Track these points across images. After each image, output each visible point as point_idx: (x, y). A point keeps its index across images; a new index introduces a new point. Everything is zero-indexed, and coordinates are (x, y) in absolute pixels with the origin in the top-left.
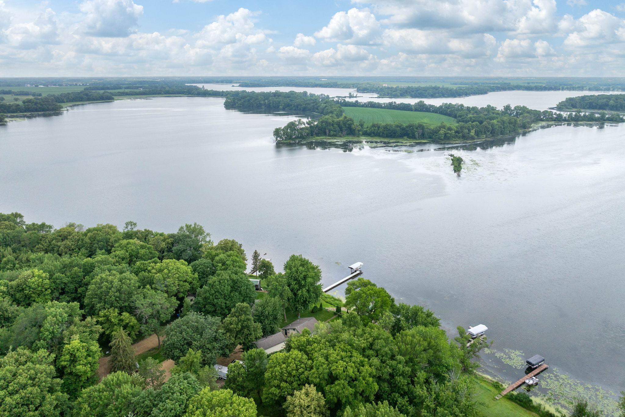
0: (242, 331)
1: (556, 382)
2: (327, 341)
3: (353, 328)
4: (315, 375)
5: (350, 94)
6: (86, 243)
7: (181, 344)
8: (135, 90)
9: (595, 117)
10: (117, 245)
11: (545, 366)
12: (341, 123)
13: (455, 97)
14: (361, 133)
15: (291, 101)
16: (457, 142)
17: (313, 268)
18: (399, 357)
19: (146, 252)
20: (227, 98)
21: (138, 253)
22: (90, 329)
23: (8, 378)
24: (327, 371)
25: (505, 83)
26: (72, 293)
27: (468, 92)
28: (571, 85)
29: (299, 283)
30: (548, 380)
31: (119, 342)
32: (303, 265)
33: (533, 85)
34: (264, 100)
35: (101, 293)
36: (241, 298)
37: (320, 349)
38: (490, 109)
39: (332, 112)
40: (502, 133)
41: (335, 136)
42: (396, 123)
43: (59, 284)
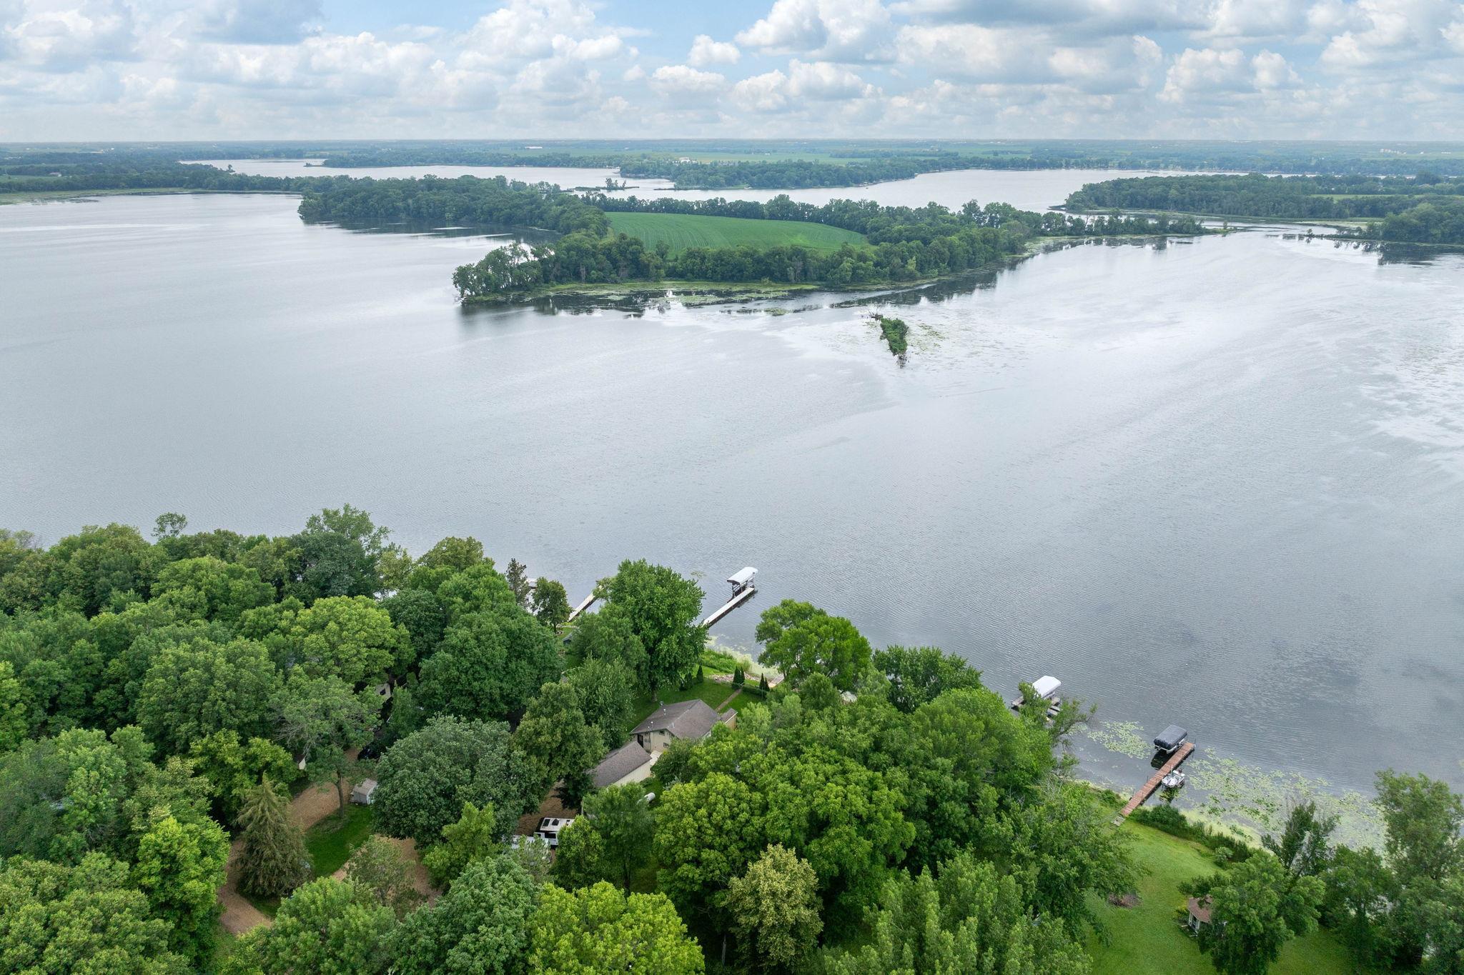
0: (563, 748)
1: (1217, 776)
2: (778, 745)
3: (827, 710)
4: (781, 823)
5: (609, 181)
6: (71, 576)
7: (428, 794)
8: (45, 178)
9: (1147, 225)
10: (163, 574)
11: (1189, 746)
12: (614, 250)
13: (847, 185)
14: (662, 272)
15: (473, 199)
16: (881, 287)
17: (684, 585)
18: (940, 761)
19: (247, 586)
20: (306, 195)
21: (228, 590)
22: (184, 789)
23: (35, 936)
24: (806, 809)
25: (947, 154)
26: (79, 706)
27: (874, 174)
28: (1081, 156)
29: (658, 624)
30: (1201, 773)
31: (263, 811)
32: (659, 582)
33: (1008, 157)
34: (404, 200)
35: (186, 695)
36: (534, 672)
37: (773, 767)
38: (935, 212)
39: (585, 225)
40: (971, 264)
41: (602, 280)
42: (743, 248)
43: (44, 688)
